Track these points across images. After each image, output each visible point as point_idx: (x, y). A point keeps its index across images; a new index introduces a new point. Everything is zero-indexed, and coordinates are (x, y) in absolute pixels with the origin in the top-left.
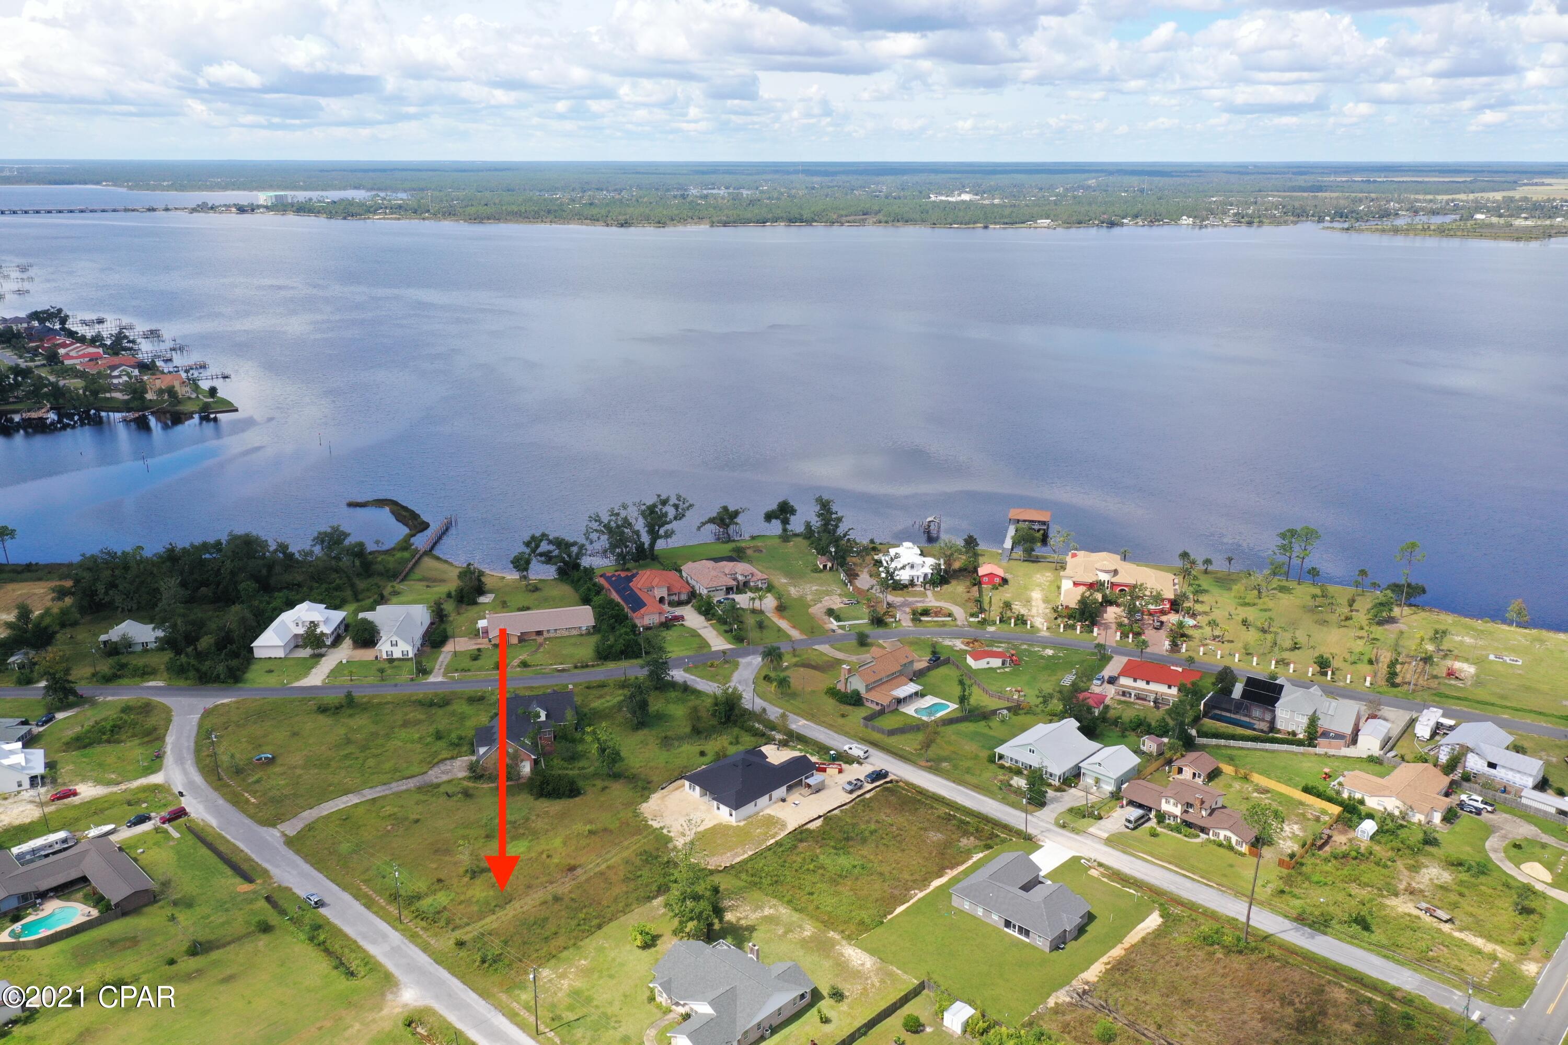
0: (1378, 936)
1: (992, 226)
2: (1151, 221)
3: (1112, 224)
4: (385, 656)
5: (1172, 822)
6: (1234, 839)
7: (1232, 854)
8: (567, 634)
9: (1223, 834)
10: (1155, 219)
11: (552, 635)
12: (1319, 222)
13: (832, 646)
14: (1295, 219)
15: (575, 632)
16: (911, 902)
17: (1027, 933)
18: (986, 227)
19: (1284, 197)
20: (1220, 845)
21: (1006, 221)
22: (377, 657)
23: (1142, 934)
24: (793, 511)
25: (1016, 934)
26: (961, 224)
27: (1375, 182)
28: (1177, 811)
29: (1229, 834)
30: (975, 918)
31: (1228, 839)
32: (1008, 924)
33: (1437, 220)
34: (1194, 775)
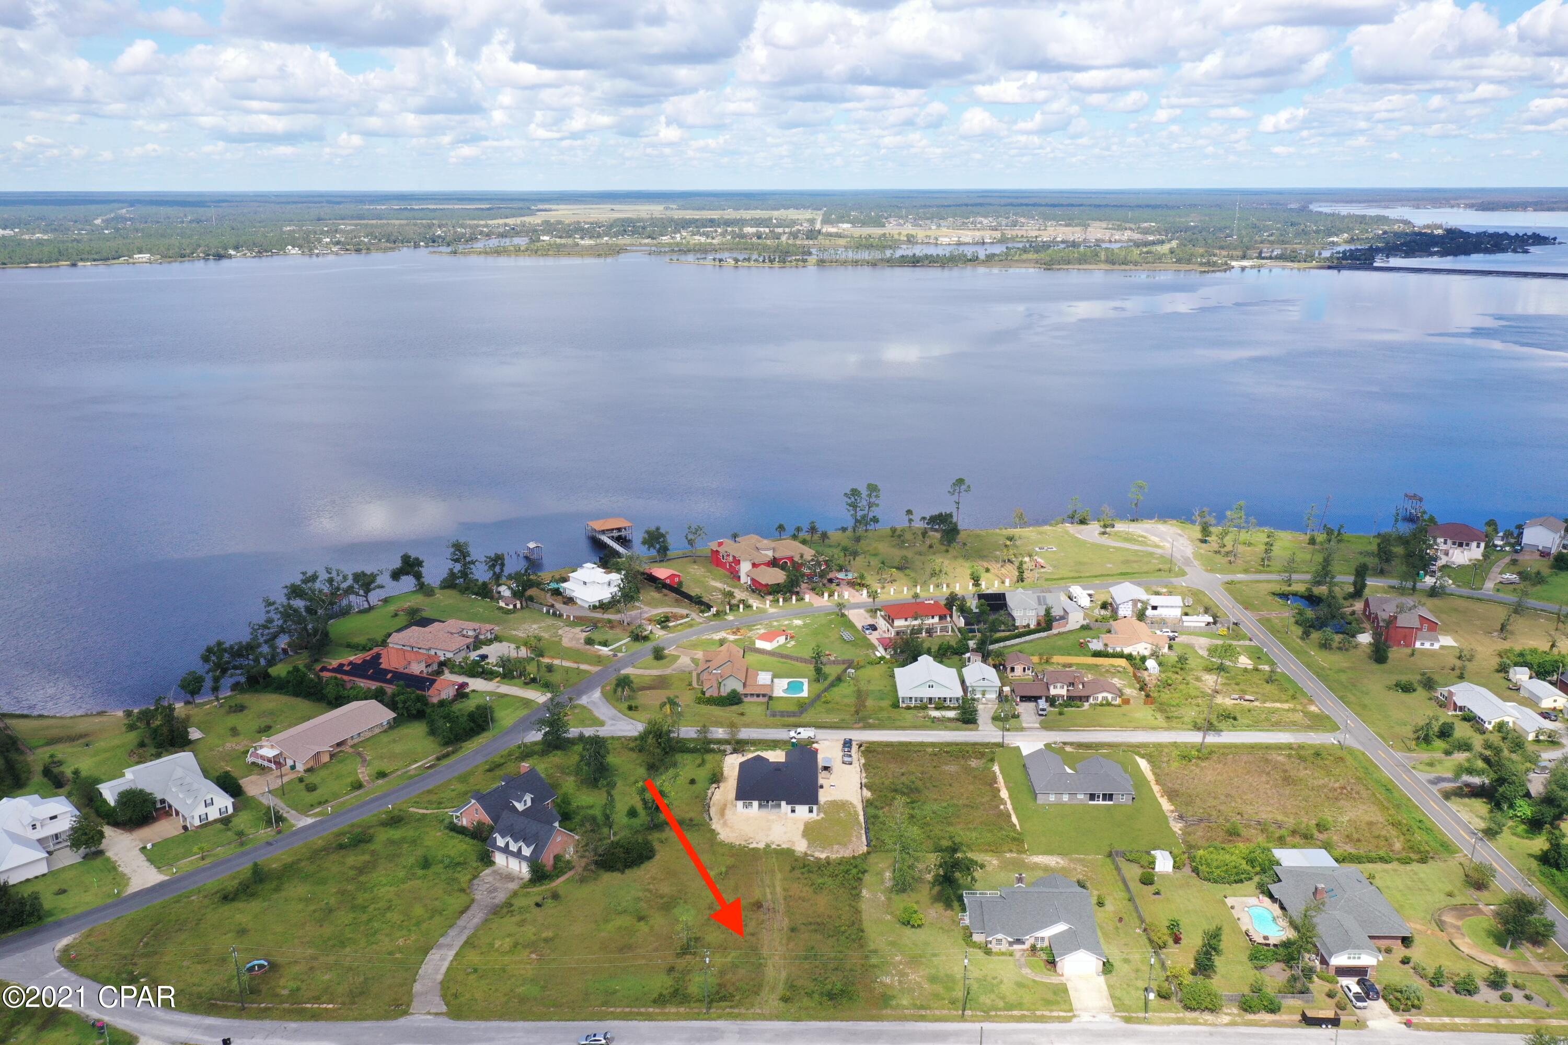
0: (1242, 721)
1: (80, 264)
2: (259, 252)
3: (219, 257)
4: (197, 823)
5: (1061, 701)
6: (1110, 696)
7: (1111, 708)
8: (370, 734)
9: (1100, 696)
10: (263, 249)
11: (356, 741)
12: (415, 247)
13: (634, 667)
14: (392, 245)
15: (377, 731)
16: (1012, 812)
17: (1110, 797)
18: (74, 265)
19: (356, 225)
20: (1101, 705)
21: (96, 257)
22: (185, 828)
23: (1151, 773)
24: (419, 563)
25: (1101, 802)
26: (41, 262)
27: (412, 209)
28: (1063, 692)
29: (1105, 694)
30: (1063, 805)
31: (1105, 698)
32: (1092, 797)
33: (506, 242)
34: (1024, 669)
